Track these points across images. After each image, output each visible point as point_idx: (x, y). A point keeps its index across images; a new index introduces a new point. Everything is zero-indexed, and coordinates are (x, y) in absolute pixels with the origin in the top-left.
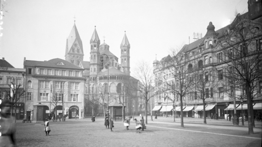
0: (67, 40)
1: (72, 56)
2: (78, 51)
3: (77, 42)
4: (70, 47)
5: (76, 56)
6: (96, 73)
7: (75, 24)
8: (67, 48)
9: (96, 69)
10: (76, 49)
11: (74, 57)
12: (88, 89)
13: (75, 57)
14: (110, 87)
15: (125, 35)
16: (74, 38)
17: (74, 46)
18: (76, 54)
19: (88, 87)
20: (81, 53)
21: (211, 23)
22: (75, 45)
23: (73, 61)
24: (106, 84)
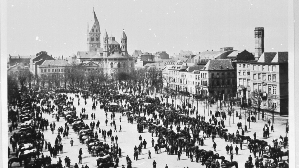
1: (92, 35)
6: (106, 57)
7: (94, 10)
9: (107, 54)
10: (95, 30)
14: (114, 64)
16: (94, 21)
17: (93, 28)
18: (95, 34)
20: (98, 32)
23: (93, 38)
24: (112, 63)
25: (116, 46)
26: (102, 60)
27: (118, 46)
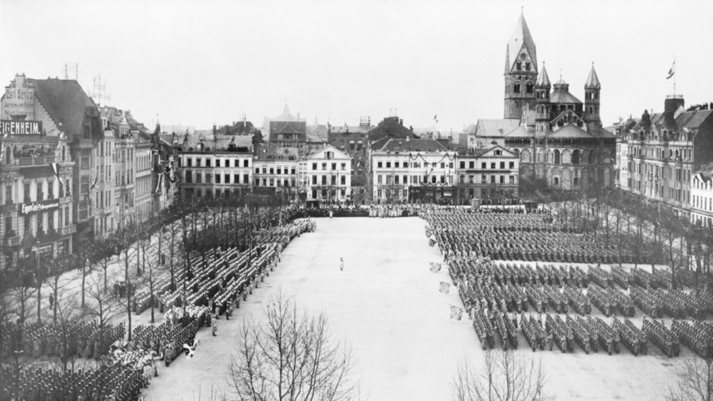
0: (508, 45)
1: (517, 76)
2: (528, 66)
3: (525, 51)
4: (512, 61)
5: (524, 76)
6: (543, 134)
7: (522, 13)
8: (508, 61)
9: (545, 128)
10: (524, 64)
11: (520, 78)
12: (532, 156)
13: (522, 79)
14: (562, 154)
15: (593, 68)
16: (521, 42)
17: (519, 58)
18: (524, 73)
19: (532, 153)
20: (532, 70)
21: (646, 111)
22: (523, 56)
23: (519, 85)
24: (557, 151)
25: (570, 107)
26: (532, 142)
27: (576, 107)
